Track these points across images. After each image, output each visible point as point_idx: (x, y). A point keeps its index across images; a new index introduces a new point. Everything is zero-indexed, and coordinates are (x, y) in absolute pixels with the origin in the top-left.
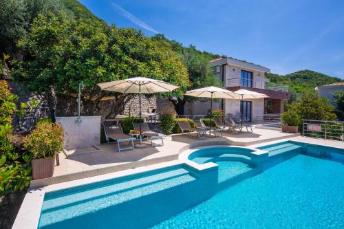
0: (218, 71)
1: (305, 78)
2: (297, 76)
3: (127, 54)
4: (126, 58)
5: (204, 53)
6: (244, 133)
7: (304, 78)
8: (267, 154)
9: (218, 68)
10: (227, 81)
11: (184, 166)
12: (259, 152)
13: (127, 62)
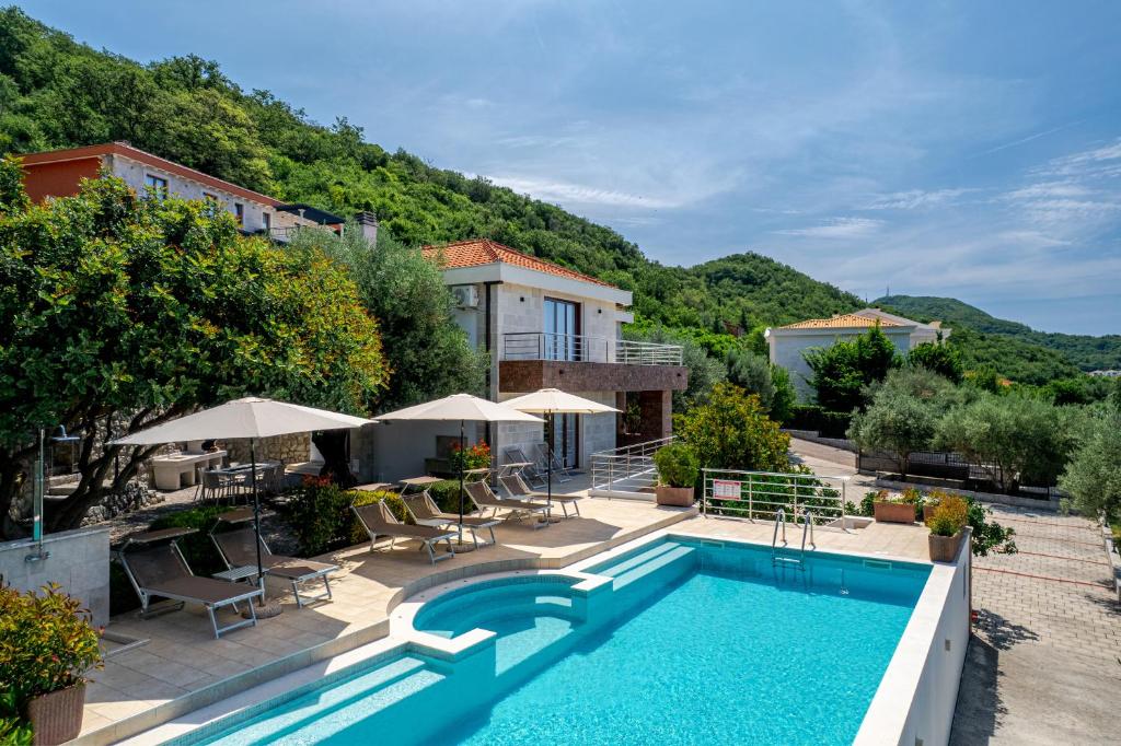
0: (473, 302)
1: (748, 280)
2: (727, 273)
3: (196, 306)
4: (194, 323)
5: (401, 157)
6: (557, 520)
7: (746, 282)
8: (610, 584)
9: (472, 291)
10: (501, 339)
11: (409, 650)
12: (590, 583)
13: (194, 337)
